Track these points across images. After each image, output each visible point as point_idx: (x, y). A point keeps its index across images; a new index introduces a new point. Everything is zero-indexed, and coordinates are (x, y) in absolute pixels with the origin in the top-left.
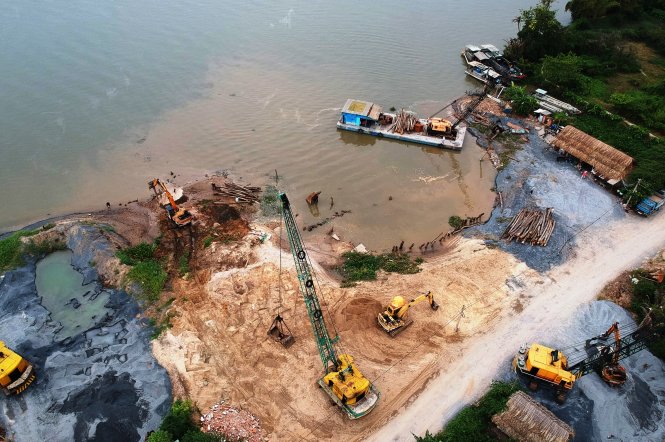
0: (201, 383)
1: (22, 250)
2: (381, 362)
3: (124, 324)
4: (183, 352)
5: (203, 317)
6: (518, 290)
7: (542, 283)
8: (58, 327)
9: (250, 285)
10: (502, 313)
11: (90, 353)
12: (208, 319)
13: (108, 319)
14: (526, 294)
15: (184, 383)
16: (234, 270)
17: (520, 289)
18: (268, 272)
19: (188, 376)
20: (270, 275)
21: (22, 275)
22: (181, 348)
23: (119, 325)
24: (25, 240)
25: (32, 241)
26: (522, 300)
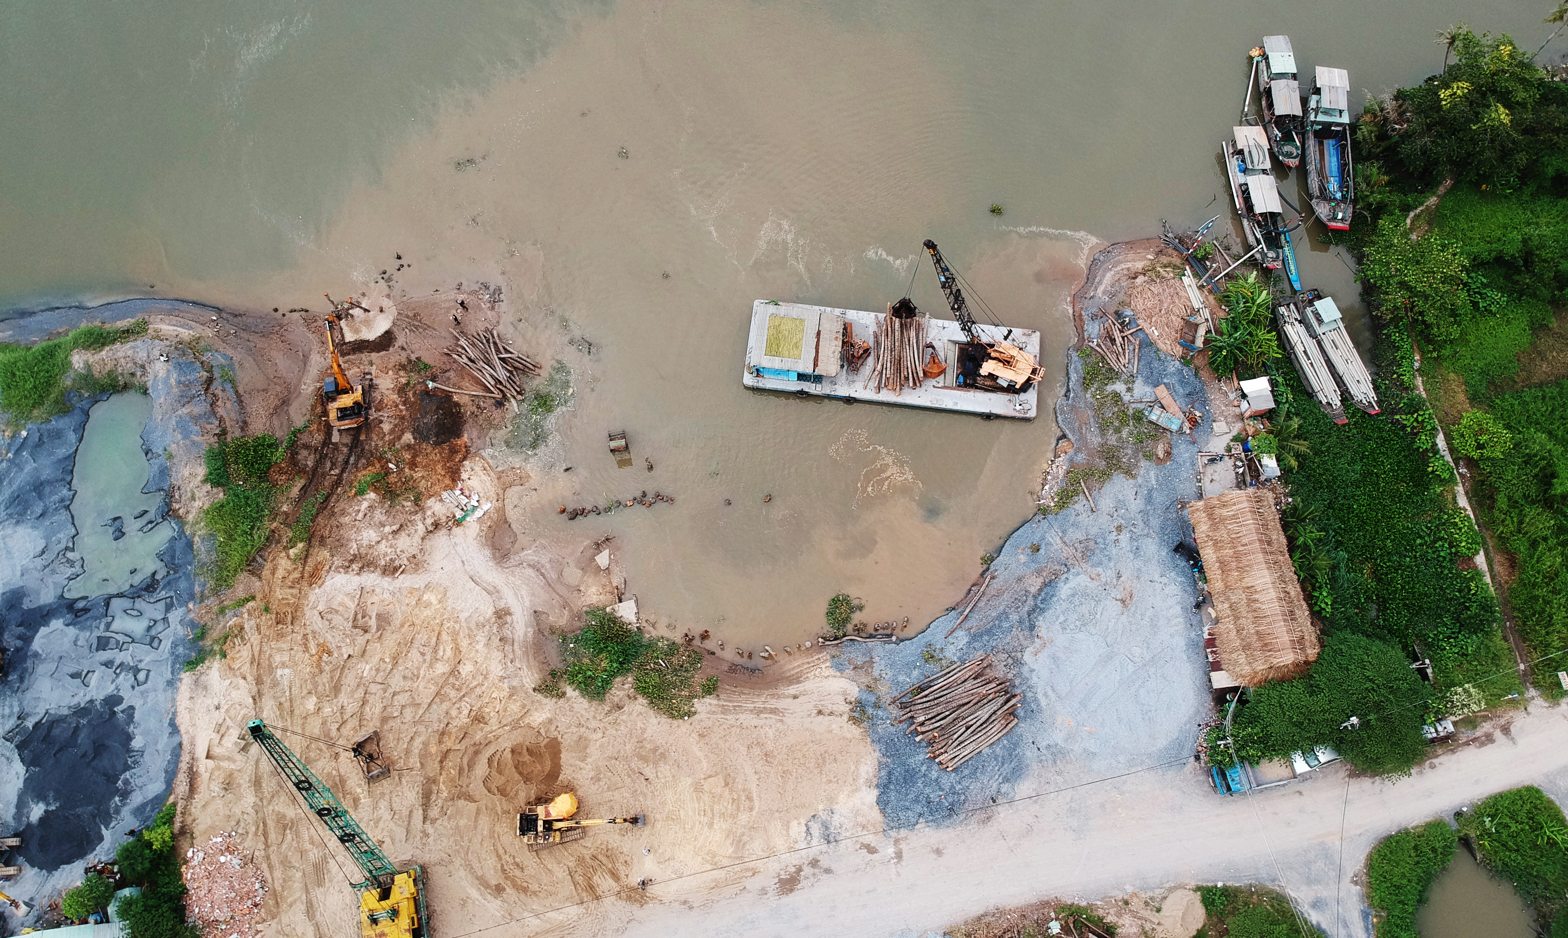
0: (216, 788)
1: (69, 383)
2: (487, 886)
3: (169, 608)
4: (218, 716)
5: (278, 658)
6: (817, 846)
7: (872, 850)
8: (77, 569)
9: (383, 620)
10: (750, 883)
11: (103, 644)
12: (284, 665)
13: (150, 586)
14: (824, 862)
15: (193, 776)
16: (371, 579)
17: (824, 847)
18: (428, 605)
19: (204, 766)
20: (428, 612)
21: (58, 435)
22: (218, 708)
23: (161, 605)
24: (78, 360)
25: (88, 366)
26: (807, 871)
